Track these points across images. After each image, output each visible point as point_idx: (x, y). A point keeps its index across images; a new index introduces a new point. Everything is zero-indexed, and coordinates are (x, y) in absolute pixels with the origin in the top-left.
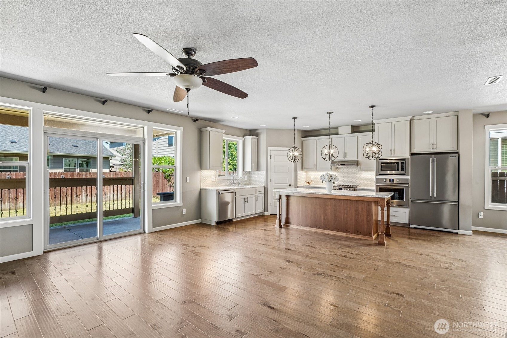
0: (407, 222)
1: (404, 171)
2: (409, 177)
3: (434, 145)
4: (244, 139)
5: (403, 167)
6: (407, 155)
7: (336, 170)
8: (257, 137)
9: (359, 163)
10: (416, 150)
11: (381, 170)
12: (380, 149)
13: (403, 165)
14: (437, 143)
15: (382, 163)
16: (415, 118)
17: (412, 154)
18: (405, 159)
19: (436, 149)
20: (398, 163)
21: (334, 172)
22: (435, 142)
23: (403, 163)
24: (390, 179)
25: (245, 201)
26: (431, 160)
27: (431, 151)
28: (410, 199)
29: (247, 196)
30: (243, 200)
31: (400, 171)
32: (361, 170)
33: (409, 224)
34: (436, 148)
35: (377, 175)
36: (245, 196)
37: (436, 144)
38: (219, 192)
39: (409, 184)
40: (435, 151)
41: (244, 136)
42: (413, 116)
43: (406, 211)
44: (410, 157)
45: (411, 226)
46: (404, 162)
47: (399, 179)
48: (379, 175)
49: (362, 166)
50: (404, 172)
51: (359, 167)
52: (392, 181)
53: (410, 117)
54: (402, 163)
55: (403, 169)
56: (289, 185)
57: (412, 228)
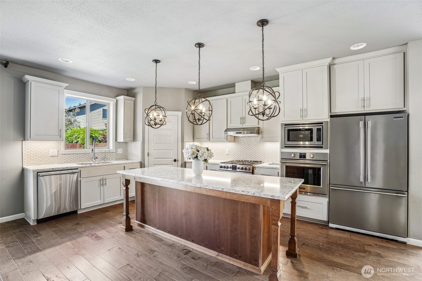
0: (324, 217)
1: (320, 141)
2: (327, 151)
3: (365, 101)
4: (117, 101)
5: (319, 135)
6: (325, 117)
7: (235, 140)
8: (134, 99)
9: (260, 131)
10: (338, 110)
11: (289, 140)
12: (275, 98)
13: (319, 133)
14: (370, 97)
15: (289, 131)
16: (336, 61)
17: (331, 116)
18: (322, 123)
19: (369, 108)
20: (311, 130)
21: (232, 143)
22: (367, 95)
23: (319, 130)
24: (300, 154)
25: (101, 183)
26: (361, 124)
27: (361, 111)
28: (330, 184)
29: (105, 177)
30: (97, 183)
31: (315, 142)
32: (264, 140)
33: (328, 222)
34: (369, 106)
35: (282, 148)
36: (102, 177)
37: (369, 100)
38: (39, 174)
39: (329, 161)
40: (367, 110)
41: (116, 97)
42: (334, 59)
43: (324, 201)
44: (328, 120)
45: (331, 225)
46: (321, 127)
47: (314, 154)
48: (285, 147)
49: (265, 135)
50: (320, 143)
51: (260, 136)
52: (303, 156)
53: (329, 60)
54: (317, 128)
55: (319, 139)
56: (173, 159)
57: (332, 228)
